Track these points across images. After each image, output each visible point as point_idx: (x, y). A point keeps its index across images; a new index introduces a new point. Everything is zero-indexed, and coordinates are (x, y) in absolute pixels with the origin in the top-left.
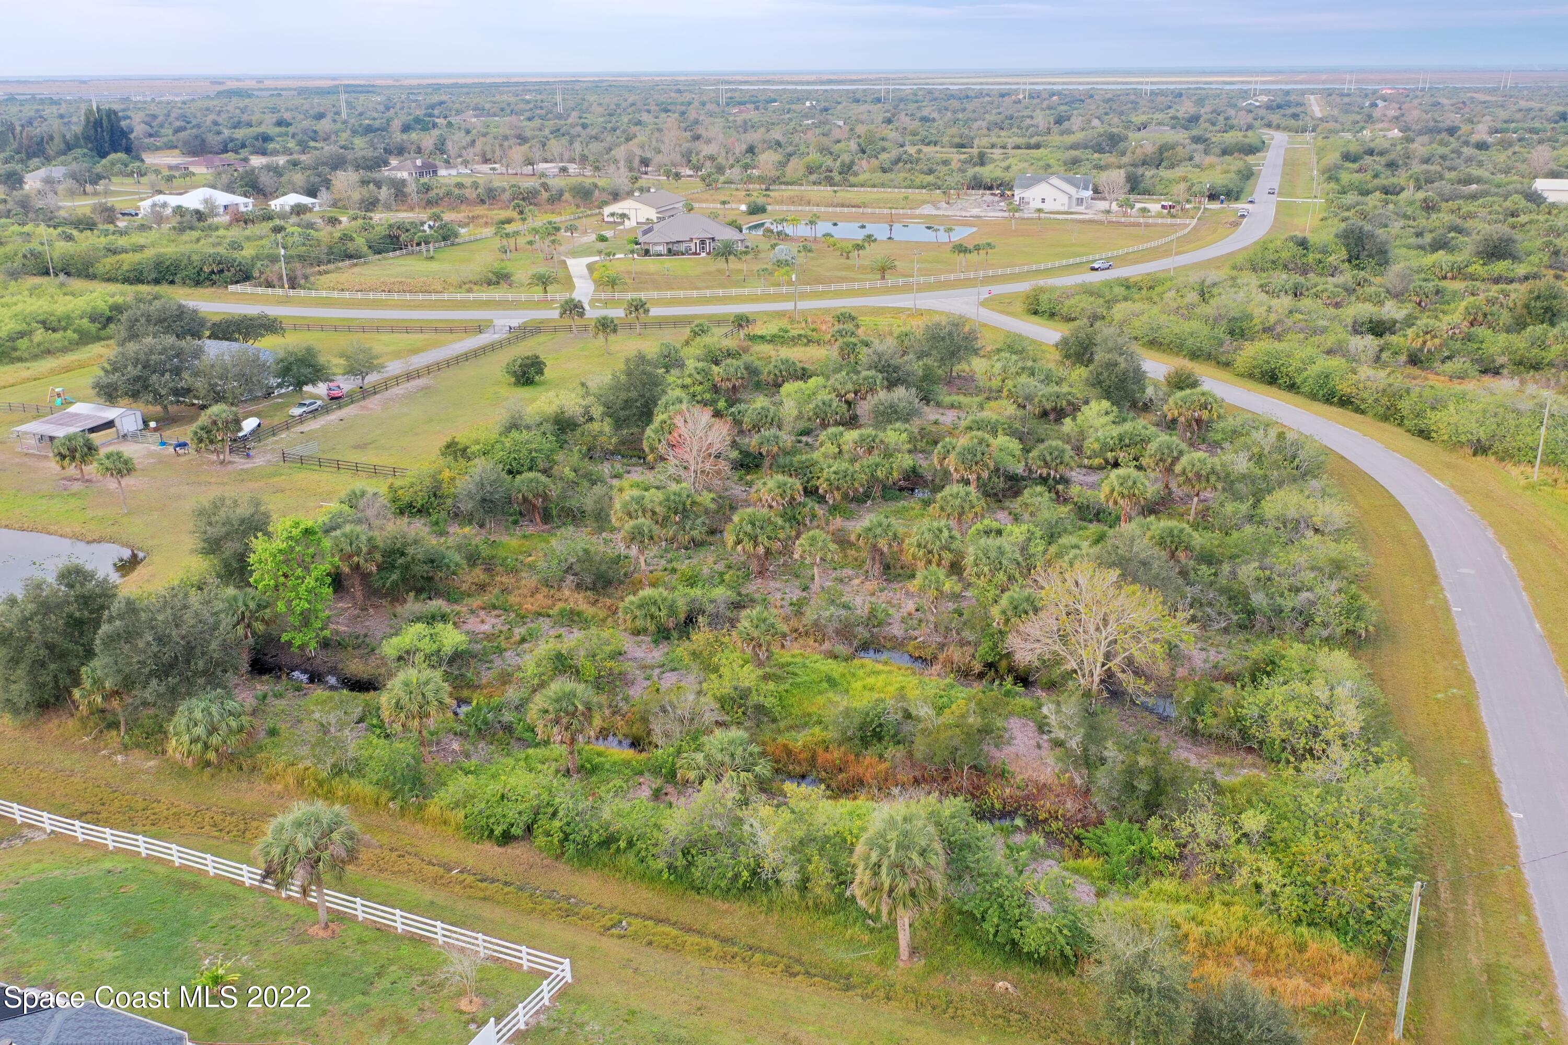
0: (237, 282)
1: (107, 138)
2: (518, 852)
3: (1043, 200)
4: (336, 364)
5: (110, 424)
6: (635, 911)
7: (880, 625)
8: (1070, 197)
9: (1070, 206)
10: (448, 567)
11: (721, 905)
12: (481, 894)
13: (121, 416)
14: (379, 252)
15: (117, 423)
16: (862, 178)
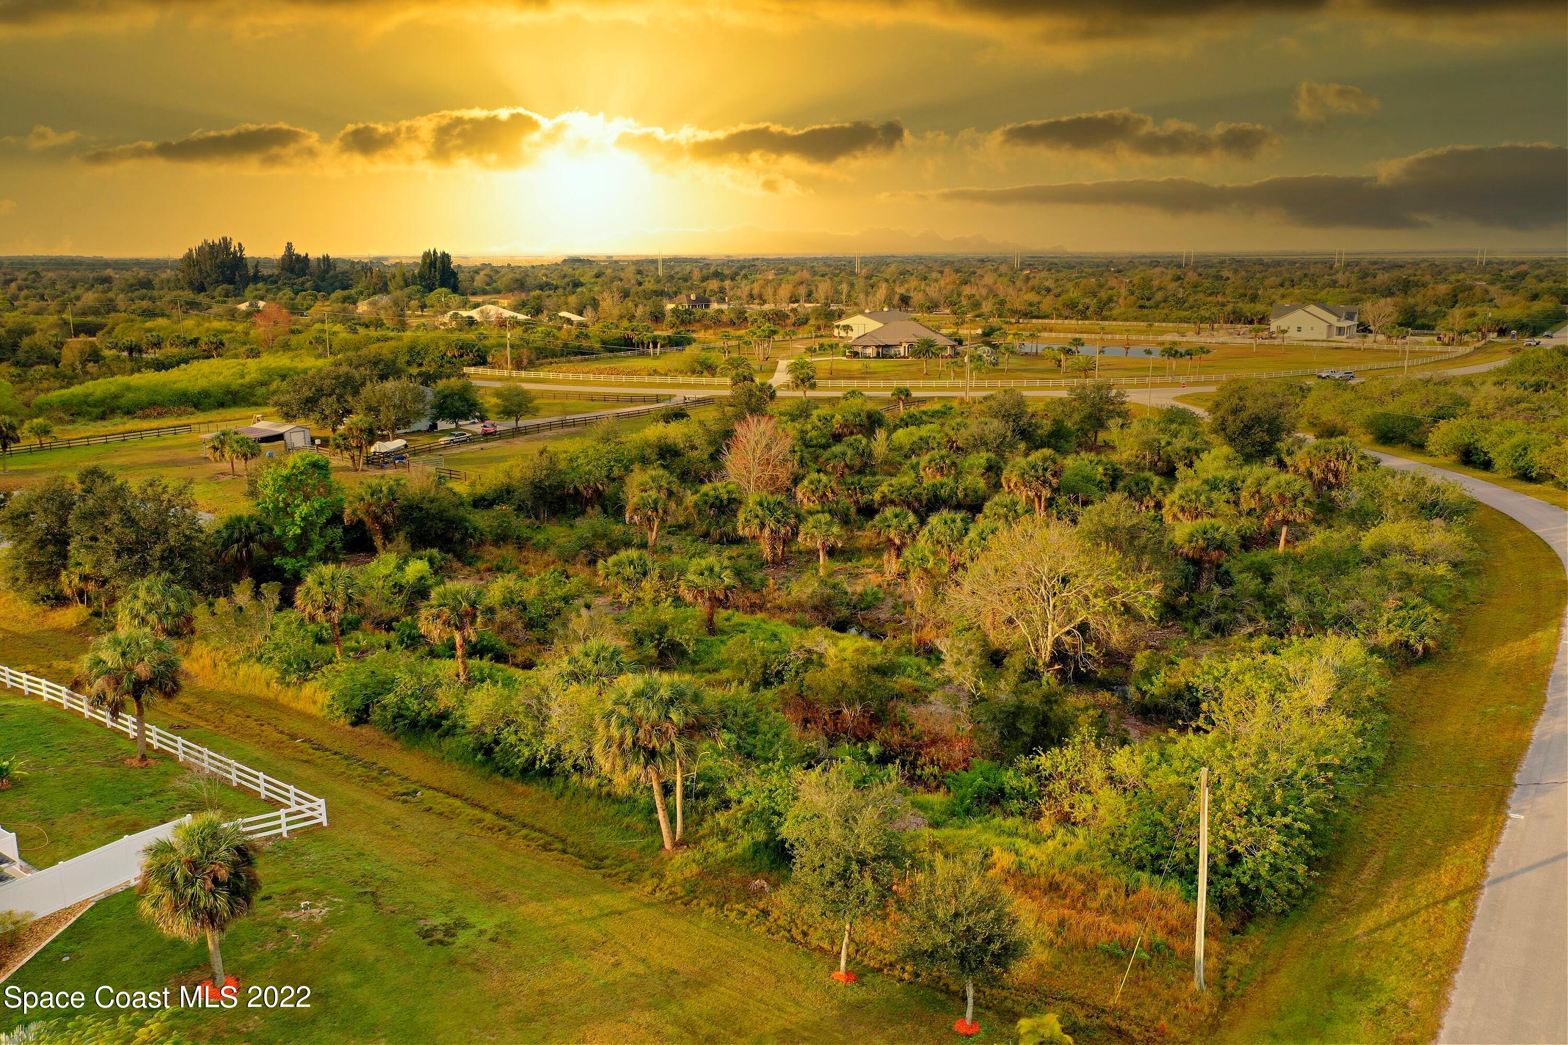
0: (474, 365)
1: (438, 277)
2: (364, 731)
3: (1299, 329)
4: (490, 401)
5: (280, 437)
6: (436, 785)
7: (868, 608)
8: (1330, 326)
9: (1329, 335)
10: (467, 529)
11: (520, 788)
12: (305, 758)
13: (291, 432)
14: (612, 351)
15: (286, 436)
16: (1115, 312)
